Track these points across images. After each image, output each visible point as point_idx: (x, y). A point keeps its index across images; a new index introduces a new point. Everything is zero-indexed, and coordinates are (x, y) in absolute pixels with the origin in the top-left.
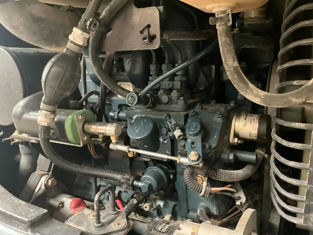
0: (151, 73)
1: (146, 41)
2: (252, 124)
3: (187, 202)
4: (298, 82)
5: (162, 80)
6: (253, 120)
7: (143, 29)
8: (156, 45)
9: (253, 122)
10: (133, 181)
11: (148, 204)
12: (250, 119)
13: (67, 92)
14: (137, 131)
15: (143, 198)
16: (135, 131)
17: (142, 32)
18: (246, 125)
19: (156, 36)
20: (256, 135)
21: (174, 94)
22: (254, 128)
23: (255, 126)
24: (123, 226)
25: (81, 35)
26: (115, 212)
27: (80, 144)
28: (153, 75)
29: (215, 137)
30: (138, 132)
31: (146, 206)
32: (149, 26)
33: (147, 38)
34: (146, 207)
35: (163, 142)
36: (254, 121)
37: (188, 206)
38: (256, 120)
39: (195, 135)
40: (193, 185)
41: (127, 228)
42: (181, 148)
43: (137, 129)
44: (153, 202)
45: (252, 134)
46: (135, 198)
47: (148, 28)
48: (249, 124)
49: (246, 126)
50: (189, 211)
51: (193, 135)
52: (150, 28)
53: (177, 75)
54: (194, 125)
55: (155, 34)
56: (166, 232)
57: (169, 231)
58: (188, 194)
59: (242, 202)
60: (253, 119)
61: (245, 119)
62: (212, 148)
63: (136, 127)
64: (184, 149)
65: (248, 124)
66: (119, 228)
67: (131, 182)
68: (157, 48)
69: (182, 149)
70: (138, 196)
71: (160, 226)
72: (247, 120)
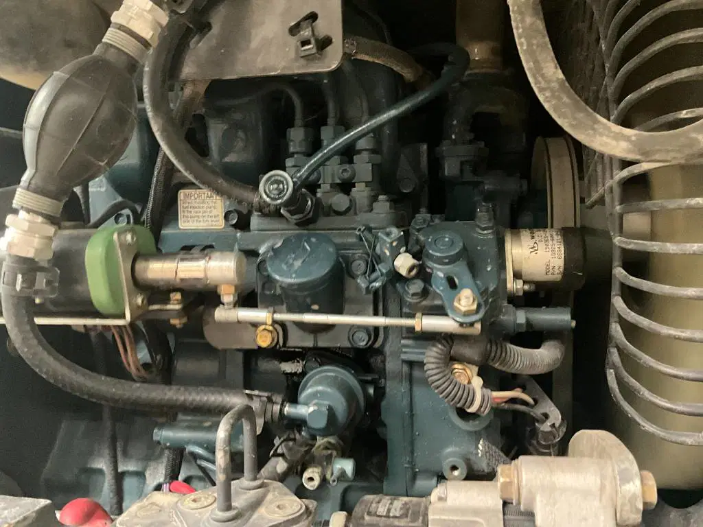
0: (292, 149)
1: (309, 49)
2: (550, 247)
3: (412, 452)
4: (691, 112)
5: (322, 163)
6: (549, 238)
7: (298, 25)
8: (332, 60)
9: (550, 243)
10: (282, 405)
11: (316, 470)
12: (544, 235)
13: (103, 161)
14: (298, 263)
15: (305, 451)
16: (292, 264)
17: (294, 30)
18: (536, 248)
19: (332, 40)
20: (562, 269)
21: (360, 192)
22: (556, 253)
23: (556, 249)
24: (297, 510)
25: (150, 11)
26: (258, 483)
27: (123, 316)
28: (297, 153)
29: (489, 269)
30: (299, 267)
31: (311, 476)
32: (313, 17)
33: (313, 41)
34: (311, 479)
35: (368, 288)
36: (553, 240)
37: (412, 464)
38: (555, 237)
39: (453, 260)
40: (451, 387)
41: (305, 517)
42: (414, 297)
43: (295, 259)
44: (325, 463)
45: (551, 268)
46: (282, 455)
47: (310, 21)
48: (544, 247)
49: (536, 250)
50: (414, 477)
51: (447, 261)
52: (317, 21)
53: (359, 152)
54: (445, 237)
55: (329, 34)
56: (405, 515)
57: (410, 512)
58: (415, 429)
59: (554, 424)
60: (548, 235)
61: (533, 237)
62: (489, 292)
63: (293, 256)
64: (420, 302)
65: (542, 246)
66: (288, 516)
67: (277, 408)
68: (334, 67)
69: (415, 301)
70: (290, 449)
71: (380, 505)
72: (537, 238)
